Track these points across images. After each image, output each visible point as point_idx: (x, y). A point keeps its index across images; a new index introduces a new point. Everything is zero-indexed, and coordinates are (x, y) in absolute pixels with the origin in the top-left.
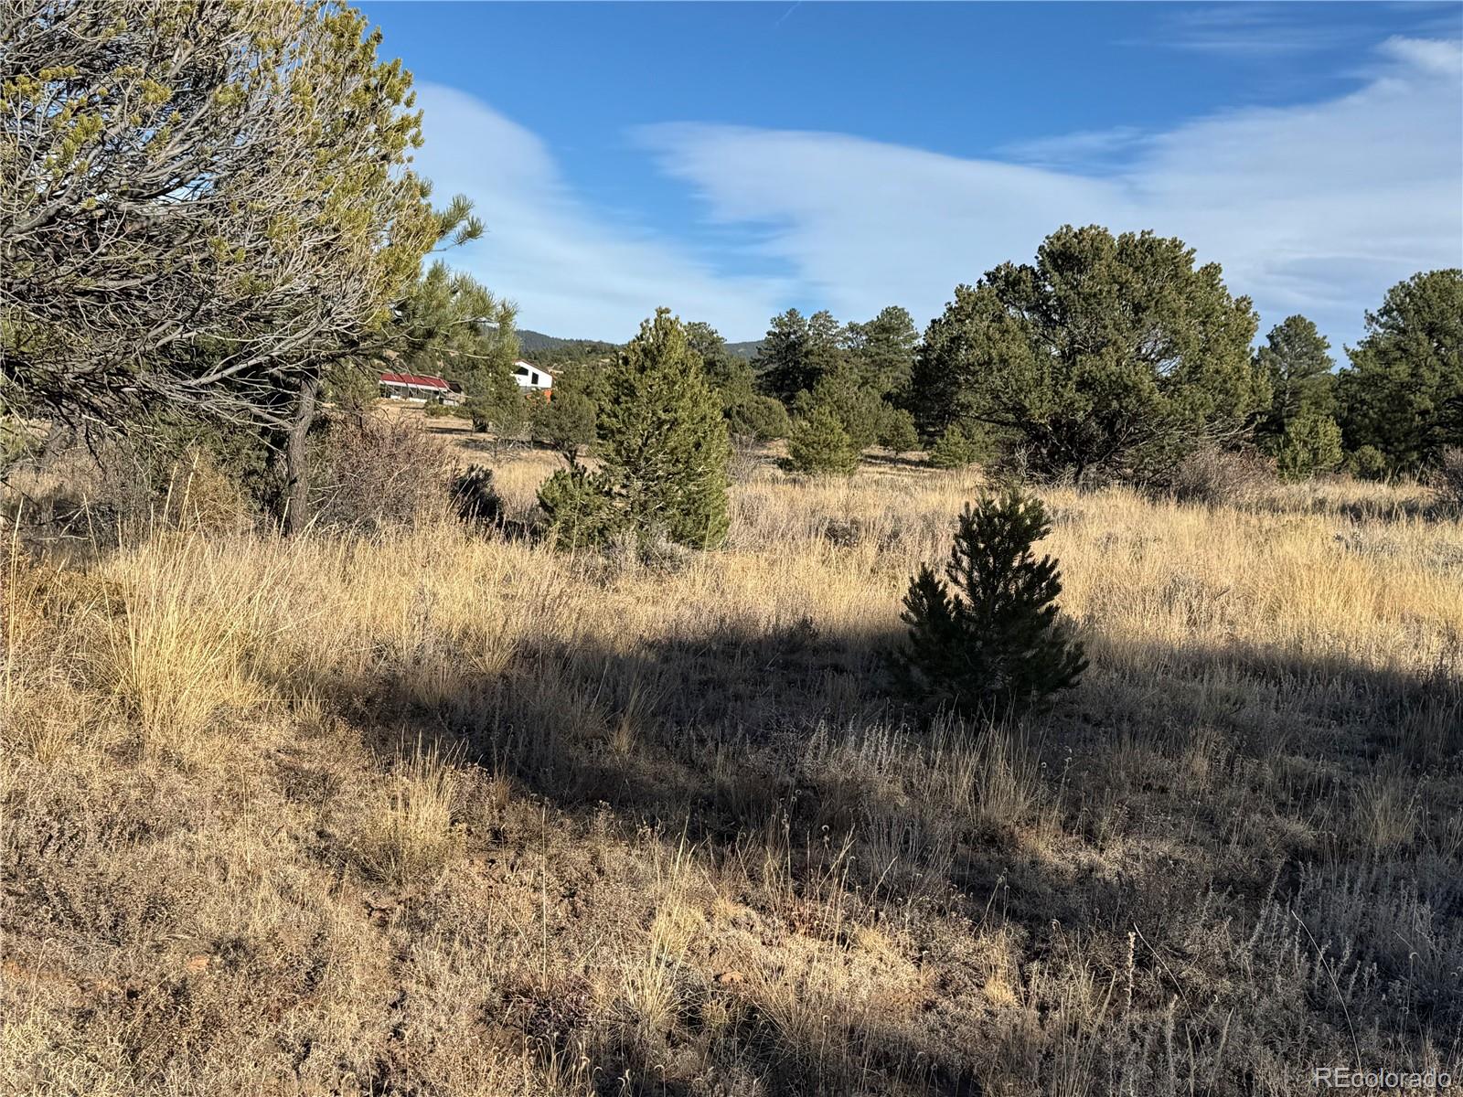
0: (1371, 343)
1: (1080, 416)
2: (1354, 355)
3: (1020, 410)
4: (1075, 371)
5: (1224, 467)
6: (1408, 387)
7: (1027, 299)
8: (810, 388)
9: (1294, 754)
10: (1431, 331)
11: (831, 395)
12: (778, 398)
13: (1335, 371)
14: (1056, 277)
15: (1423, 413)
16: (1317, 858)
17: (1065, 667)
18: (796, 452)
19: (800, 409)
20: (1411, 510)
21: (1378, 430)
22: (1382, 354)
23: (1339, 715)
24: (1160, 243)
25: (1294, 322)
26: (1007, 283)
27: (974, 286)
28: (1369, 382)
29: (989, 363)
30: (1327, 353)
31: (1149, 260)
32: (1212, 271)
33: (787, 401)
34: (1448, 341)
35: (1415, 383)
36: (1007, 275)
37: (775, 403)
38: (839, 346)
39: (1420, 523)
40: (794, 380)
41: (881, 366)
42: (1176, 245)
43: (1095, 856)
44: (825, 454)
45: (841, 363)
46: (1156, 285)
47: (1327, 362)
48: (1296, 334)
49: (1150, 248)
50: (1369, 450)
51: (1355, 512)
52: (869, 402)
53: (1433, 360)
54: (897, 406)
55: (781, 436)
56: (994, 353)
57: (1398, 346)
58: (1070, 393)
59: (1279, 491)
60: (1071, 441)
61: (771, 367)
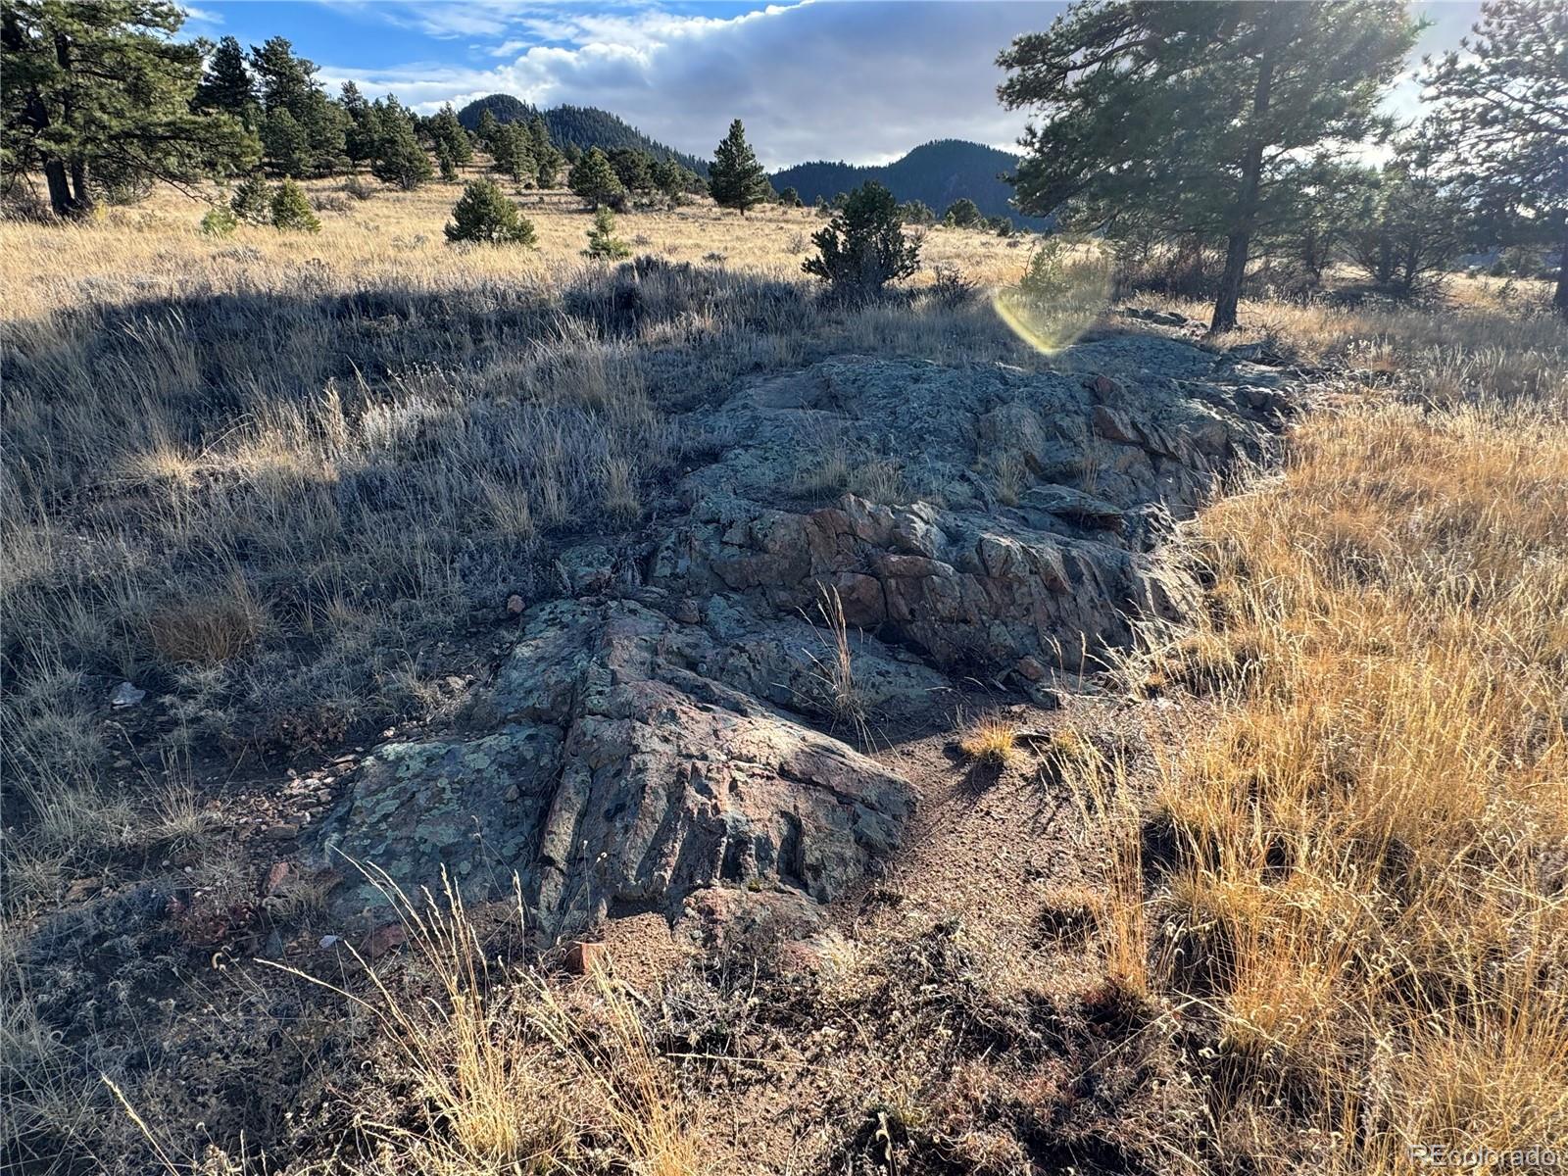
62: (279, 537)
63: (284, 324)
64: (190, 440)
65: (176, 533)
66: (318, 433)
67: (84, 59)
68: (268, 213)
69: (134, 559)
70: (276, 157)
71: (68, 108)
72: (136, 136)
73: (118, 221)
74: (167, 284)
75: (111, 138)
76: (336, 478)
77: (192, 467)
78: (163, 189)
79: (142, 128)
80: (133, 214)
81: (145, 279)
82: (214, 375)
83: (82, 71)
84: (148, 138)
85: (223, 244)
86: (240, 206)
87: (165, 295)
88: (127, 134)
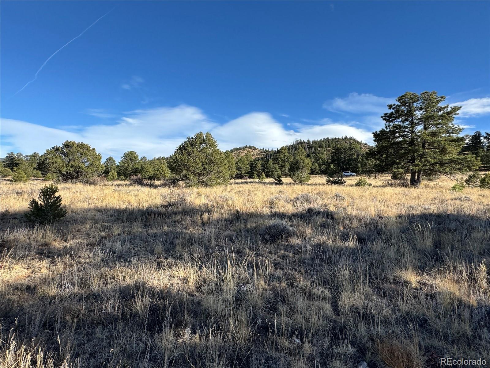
0: (122, 161)
1: (71, 172)
2: (119, 163)
3: (60, 171)
4: (70, 164)
5: (97, 179)
6: (127, 167)
7: (60, 152)
8: (17, 167)
9: (104, 222)
10: (130, 159)
11: (22, 168)
12: (9, 168)
13: (117, 165)
14: (66, 149)
15: (130, 171)
16: (105, 238)
17: (63, 213)
18: (13, 178)
19: (14, 171)
20: (126, 185)
21: (124, 173)
22: (123, 162)
23: (111, 216)
24: (85, 144)
25: (110, 157)
26: (56, 149)
27: (50, 150)
28: (122, 166)
29: (53, 163)
30: (115, 162)
31: (83, 147)
32: (94, 149)
33: (11, 169)
34: (133, 161)
35: (128, 167)
36: (56, 148)
37: (8, 169)
38: (23, 159)
39: (127, 187)
40: (13, 165)
41: (33, 163)
42: (87, 145)
43: (66, 244)
44: (21, 179)
45: (24, 162)
46: (84, 151)
47: (115, 164)
48: (110, 159)
49: (83, 145)
50: (122, 176)
51: (118, 185)
52: (31, 169)
53: (131, 163)
54: (37, 170)
55: (10, 176)
56: (54, 161)
57: (126, 161)
58: (69, 168)
59: (107, 183)
60: (70, 175)
61: (7, 163)
68: (478, 184)
72: (438, 163)
73: (426, 186)
74: (433, 209)
75: (431, 164)
77: (419, 278)
78: (443, 177)
79: (441, 161)
80: (432, 184)
81: (426, 206)
84: (442, 164)
88: (436, 163)
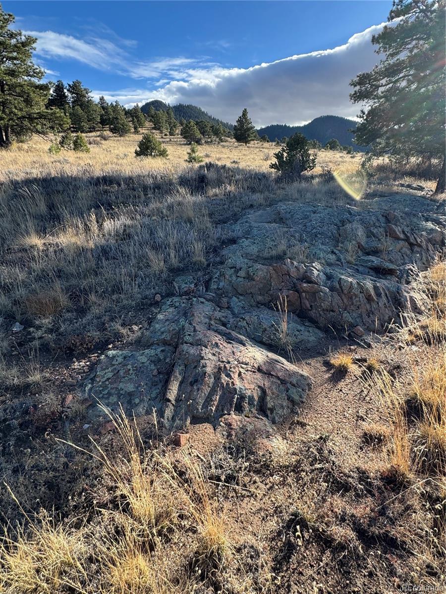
62: (72, 269)
63: (76, 188)
64: (42, 231)
65: (37, 266)
66: (87, 229)
67: (10, 89)
68: (72, 146)
69: (21, 276)
70: (75, 125)
71: (3, 108)
72: (27, 118)
73: (20, 149)
74: (36, 173)
75: (18, 118)
76: (93, 247)
77: (43, 241)
78: (36, 137)
79: (29, 115)
80: (25, 146)
81: (28, 171)
82: (51, 207)
83: (9, 94)
84: (31, 119)
85: (55, 157)
86: (62, 143)
87: (35, 177)
88: (24, 117)
